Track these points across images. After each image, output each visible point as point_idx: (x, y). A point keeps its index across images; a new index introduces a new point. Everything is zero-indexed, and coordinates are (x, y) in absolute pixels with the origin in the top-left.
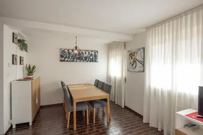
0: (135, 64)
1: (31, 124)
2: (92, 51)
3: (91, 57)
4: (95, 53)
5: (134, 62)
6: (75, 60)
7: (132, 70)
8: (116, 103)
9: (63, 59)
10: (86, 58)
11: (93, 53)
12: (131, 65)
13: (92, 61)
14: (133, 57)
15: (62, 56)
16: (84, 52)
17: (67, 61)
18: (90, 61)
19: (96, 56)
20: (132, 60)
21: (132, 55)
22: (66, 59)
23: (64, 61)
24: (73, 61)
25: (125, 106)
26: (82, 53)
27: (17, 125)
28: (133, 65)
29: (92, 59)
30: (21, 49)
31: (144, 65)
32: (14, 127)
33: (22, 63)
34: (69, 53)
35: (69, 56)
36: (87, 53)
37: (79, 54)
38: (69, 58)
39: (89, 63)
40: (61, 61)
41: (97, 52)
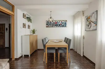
0: (90, 24)
1: (29, 56)
2: (63, 21)
3: (63, 24)
4: (65, 21)
5: (90, 23)
6: (54, 26)
7: (88, 30)
8: (78, 53)
9: (48, 26)
10: (60, 25)
11: (64, 22)
12: (87, 26)
13: (63, 26)
14: (89, 20)
15: (47, 24)
16: (59, 21)
17: (50, 27)
18: (62, 27)
19: (65, 24)
20: (88, 22)
21: (88, 19)
22: (49, 26)
23: (48, 27)
24: (53, 27)
25: (83, 55)
26: (58, 22)
27: (24, 55)
28: (88, 26)
29: (63, 25)
30: (28, 21)
31: (97, 25)
32: (23, 56)
33: (29, 28)
34: (51, 23)
35: (50, 24)
36: (60, 22)
37: (56, 23)
38: (50, 25)
39: (61, 27)
40: (47, 27)
41: (66, 21)
